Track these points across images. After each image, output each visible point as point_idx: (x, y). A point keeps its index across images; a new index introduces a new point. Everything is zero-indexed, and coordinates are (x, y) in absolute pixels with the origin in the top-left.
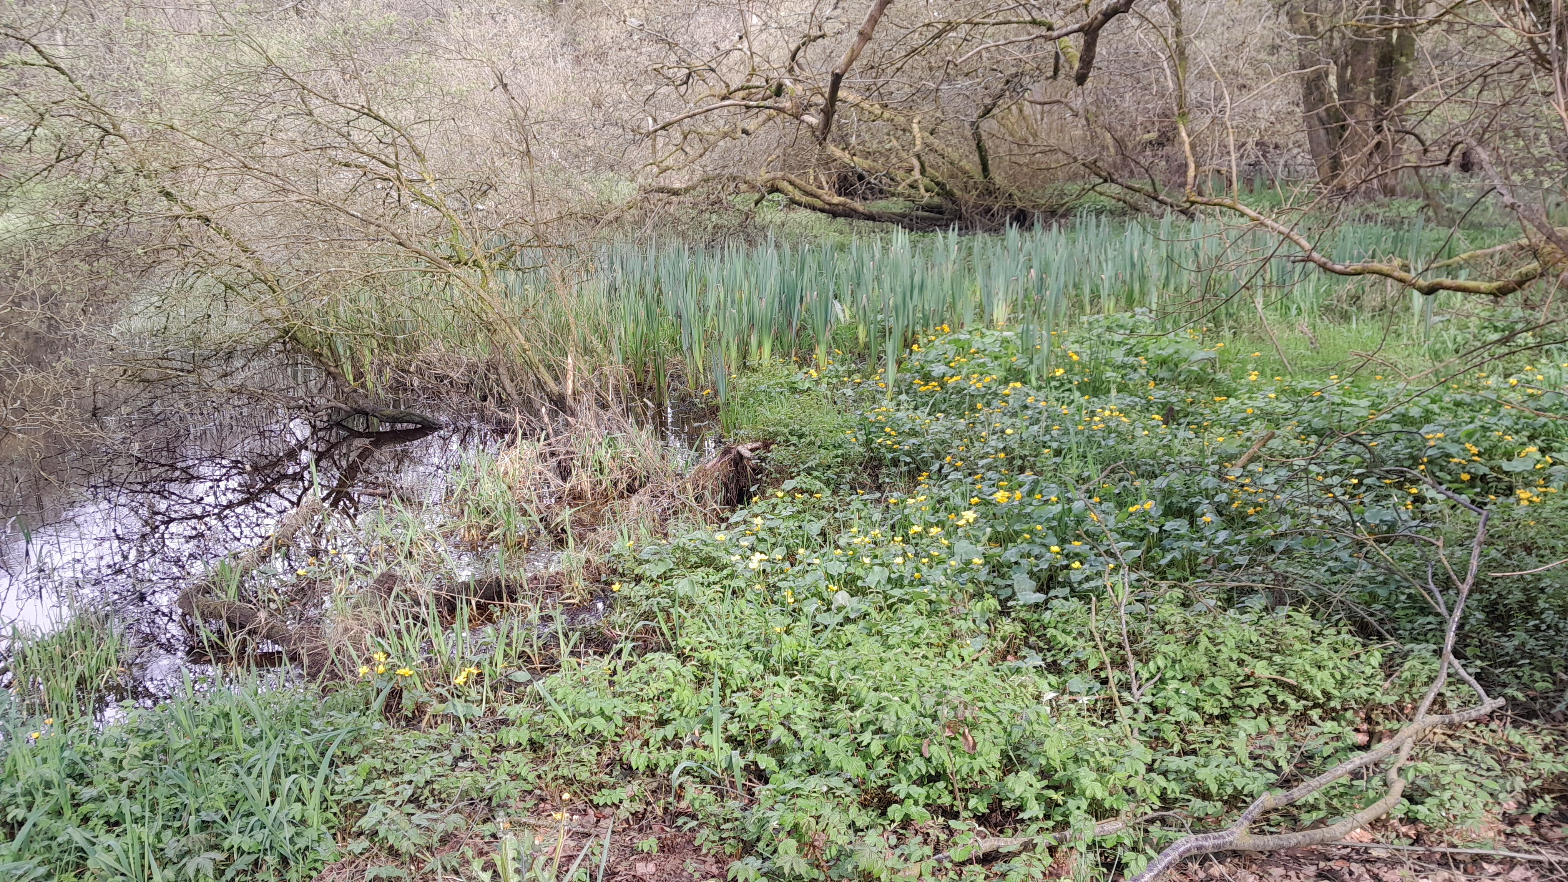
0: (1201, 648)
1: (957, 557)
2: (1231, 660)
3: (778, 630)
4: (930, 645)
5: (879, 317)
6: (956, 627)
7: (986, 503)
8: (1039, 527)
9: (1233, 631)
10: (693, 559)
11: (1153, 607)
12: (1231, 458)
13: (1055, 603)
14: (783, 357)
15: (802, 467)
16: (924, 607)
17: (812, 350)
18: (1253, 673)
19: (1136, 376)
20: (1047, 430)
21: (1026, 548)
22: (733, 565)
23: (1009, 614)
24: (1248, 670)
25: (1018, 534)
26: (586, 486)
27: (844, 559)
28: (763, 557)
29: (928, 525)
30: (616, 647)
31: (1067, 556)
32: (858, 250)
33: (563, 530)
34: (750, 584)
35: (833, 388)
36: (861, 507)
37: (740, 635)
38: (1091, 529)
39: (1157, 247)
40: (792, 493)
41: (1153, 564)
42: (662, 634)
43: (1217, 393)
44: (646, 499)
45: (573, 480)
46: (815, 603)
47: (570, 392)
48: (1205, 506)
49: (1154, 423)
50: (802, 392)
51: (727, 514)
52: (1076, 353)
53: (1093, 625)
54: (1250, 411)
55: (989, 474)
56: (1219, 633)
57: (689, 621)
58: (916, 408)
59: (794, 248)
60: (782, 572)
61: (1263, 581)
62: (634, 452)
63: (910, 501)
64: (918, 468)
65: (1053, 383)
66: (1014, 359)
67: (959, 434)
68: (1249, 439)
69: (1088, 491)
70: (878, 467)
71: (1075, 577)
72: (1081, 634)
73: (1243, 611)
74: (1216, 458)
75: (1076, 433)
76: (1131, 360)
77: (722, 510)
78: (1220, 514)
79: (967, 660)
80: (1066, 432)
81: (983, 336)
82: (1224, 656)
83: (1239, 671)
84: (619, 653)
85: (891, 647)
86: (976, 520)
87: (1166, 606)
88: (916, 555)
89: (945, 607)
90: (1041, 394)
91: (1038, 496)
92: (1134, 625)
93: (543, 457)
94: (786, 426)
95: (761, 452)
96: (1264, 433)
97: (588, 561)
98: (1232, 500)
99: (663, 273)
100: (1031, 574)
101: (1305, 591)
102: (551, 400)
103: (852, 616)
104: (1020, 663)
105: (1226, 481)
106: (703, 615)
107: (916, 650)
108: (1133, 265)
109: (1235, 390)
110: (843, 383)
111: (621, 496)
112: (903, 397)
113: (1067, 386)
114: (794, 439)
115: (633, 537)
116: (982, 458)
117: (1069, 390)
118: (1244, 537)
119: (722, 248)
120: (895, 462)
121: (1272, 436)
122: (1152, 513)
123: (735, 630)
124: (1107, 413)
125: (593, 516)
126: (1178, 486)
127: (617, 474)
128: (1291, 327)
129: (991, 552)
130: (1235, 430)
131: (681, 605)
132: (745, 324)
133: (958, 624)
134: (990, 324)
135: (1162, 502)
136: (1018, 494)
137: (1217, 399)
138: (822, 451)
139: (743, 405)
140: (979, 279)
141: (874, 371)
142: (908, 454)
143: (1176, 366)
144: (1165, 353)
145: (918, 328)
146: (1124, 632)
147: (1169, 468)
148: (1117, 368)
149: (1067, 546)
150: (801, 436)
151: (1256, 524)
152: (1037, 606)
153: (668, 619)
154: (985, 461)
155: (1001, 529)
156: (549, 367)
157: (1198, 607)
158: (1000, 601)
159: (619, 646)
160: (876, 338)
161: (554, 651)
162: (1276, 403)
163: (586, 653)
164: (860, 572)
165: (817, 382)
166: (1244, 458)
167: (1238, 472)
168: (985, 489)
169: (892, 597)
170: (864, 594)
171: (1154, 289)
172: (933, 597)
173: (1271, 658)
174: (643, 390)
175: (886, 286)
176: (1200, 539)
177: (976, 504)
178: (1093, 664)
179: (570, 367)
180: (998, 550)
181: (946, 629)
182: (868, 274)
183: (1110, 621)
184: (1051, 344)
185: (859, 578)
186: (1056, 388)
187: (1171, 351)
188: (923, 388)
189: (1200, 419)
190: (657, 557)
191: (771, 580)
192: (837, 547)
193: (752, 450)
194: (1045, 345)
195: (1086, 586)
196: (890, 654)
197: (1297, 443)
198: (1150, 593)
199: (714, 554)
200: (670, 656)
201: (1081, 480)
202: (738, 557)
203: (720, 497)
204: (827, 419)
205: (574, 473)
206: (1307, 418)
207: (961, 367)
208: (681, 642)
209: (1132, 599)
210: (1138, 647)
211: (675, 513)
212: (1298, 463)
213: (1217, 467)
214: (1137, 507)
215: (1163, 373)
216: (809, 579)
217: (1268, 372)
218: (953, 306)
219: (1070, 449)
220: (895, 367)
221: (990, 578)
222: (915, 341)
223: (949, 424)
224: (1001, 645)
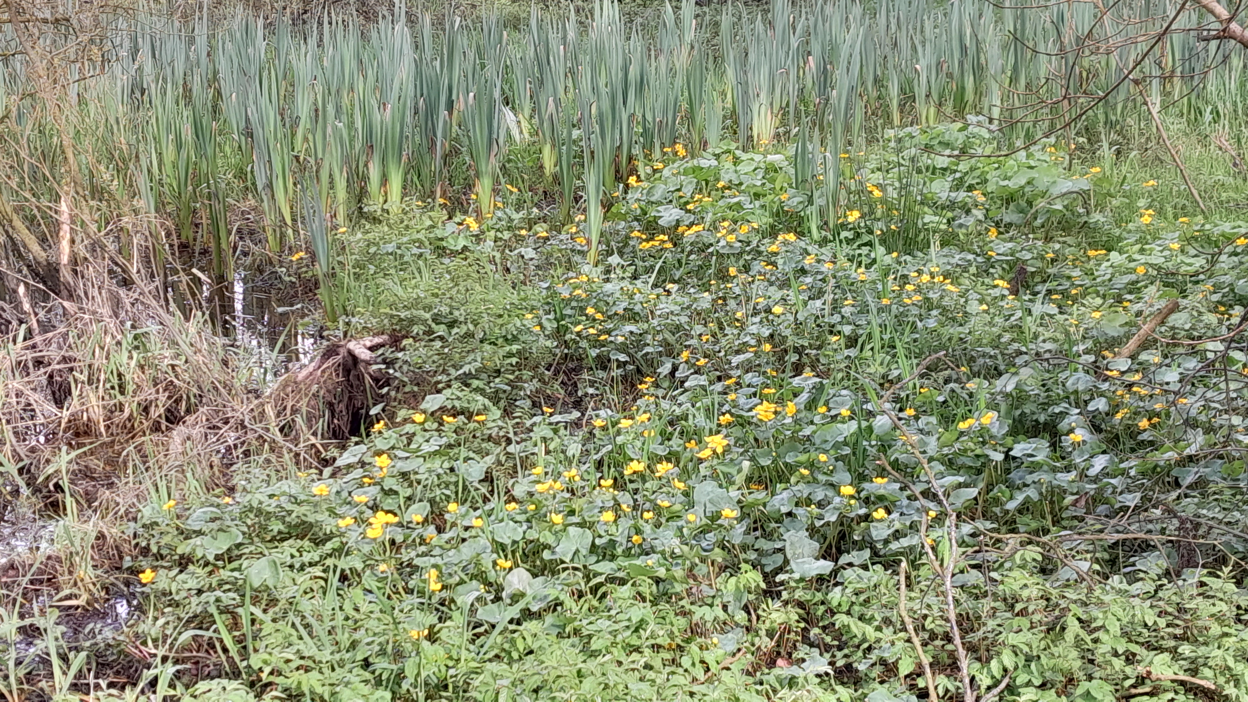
0: (1069, 636)
1: (699, 509)
2: (1116, 654)
3: (414, 634)
4: (655, 648)
5: (576, 133)
6: (696, 618)
7: (743, 422)
8: (823, 458)
9: (1115, 608)
10: (276, 527)
11: (994, 575)
12: (1113, 343)
13: (849, 574)
14: (422, 198)
15: (454, 373)
16: (647, 588)
17: (469, 187)
18: (1149, 673)
19: (970, 221)
20: (836, 307)
21: (803, 490)
22: (342, 535)
23: (779, 594)
24: (1141, 669)
25: (792, 468)
26: (97, 413)
27: (522, 518)
28: (391, 518)
29: (654, 459)
30: (148, 675)
31: (867, 501)
32: (540, 27)
33: (57, 486)
34: (370, 563)
35: (504, 246)
36: (549, 434)
37: (354, 645)
38: (903, 458)
39: (999, 20)
40: (437, 416)
41: (997, 510)
42: (225, 650)
43: (1094, 245)
44: (197, 432)
45: (74, 404)
46: (476, 589)
47: (65, 259)
48: (1074, 417)
49: (996, 292)
50: (454, 254)
51: (334, 452)
52: (879, 186)
53: (904, 605)
54: (1141, 270)
55: (748, 378)
56: (1096, 613)
57: (268, 627)
58: (635, 277)
59: (439, 23)
60: (423, 542)
61: (1163, 531)
62: (177, 356)
63: (625, 423)
64: (639, 371)
65: (844, 234)
66: (784, 197)
67: (700, 316)
68: (1139, 314)
69: (897, 399)
70: (577, 370)
71: (879, 532)
72: (887, 621)
73: (1132, 578)
74: (1089, 344)
75: (880, 310)
76: (961, 195)
77: (326, 447)
78: (1096, 428)
79: (714, 668)
80: (864, 310)
81: (736, 161)
82: (1103, 649)
83: (1128, 670)
84: (153, 683)
85: (594, 654)
86: (727, 450)
87: (1016, 573)
88: (635, 508)
89: (678, 588)
90: (827, 252)
91: (822, 410)
92: (968, 604)
93: (21, 367)
94: (428, 308)
95: (389, 353)
96: (1162, 304)
97: (101, 536)
98: (1115, 408)
99: (223, 65)
100: (813, 531)
101: (1227, 544)
102: (36, 275)
103: (534, 608)
104: (794, 670)
105: (1106, 379)
106: (291, 617)
107: (635, 656)
108: (964, 49)
109: (1120, 239)
110: (520, 239)
111: (156, 428)
112: (614, 260)
113: (866, 238)
114: (441, 330)
115: (176, 494)
116: (738, 352)
117: (869, 244)
118: (1133, 464)
119: (320, 24)
120: (603, 363)
121: (1175, 308)
122: (994, 431)
123: (345, 639)
124: (926, 278)
125: (110, 462)
126: (1033, 388)
127: (149, 393)
128: (1204, 139)
129: (750, 498)
130: (1119, 300)
131: (255, 601)
132: (358, 146)
133: (701, 613)
134: (749, 144)
135: (1008, 413)
136: (791, 407)
137: (1091, 253)
138: (487, 347)
139: (357, 276)
140: (730, 73)
141: (569, 219)
142: (623, 348)
143: (1030, 204)
144: (1013, 184)
145: (637, 151)
146: (953, 617)
147: (1019, 361)
148: (939, 208)
149: (866, 485)
150: (451, 325)
151: (1151, 443)
152: (820, 579)
153: (235, 625)
154: (741, 357)
155: (765, 462)
156: (31, 221)
157: (1064, 574)
158: (765, 576)
159: (152, 672)
160: (570, 166)
161: (43, 684)
162: (1181, 258)
163: (97, 687)
164: (548, 538)
165: (478, 238)
166: (1132, 344)
167: (1123, 364)
168: (742, 401)
169: (596, 575)
170: (554, 573)
171: (995, 87)
172: (662, 572)
173: (1176, 648)
174: (191, 256)
175: (585, 84)
176: (1067, 469)
177: (729, 425)
178: (905, 668)
179: (65, 217)
180: (761, 495)
181: (682, 622)
182: (558, 65)
183: (931, 599)
184: (839, 174)
185: (547, 547)
186: (849, 241)
187: (1023, 182)
188: (646, 245)
189: (1067, 284)
190: (215, 525)
191: (406, 555)
192: (513, 499)
193: (372, 349)
194: (831, 174)
195: (894, 546)
196: (592, 665)
197: (1212, 318)
198: (992, 555)
199: (311, 519)
200: (235, 684)
201: (886, 381)
202: (349, 521)
203: (321, 425)
204: (493, 295)
205: (75, 393)
206: (1227, 279)
207: (704, 210)
208: (255, 661)
209: (963, 564)
210: (974, 637)
211: (247, 453)
212: (1214, 347)
213: (1092, 358)
214: (970, 421)
215: (1009, 216)
216: (467, 552)
217: (1170, 211)
218: (690, 117)
219: (870, 336)
220: (601, 211)
221: (750, 539)
222: (633, 171)
223: (686, 300)
224: (766, 644)
